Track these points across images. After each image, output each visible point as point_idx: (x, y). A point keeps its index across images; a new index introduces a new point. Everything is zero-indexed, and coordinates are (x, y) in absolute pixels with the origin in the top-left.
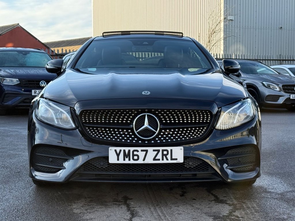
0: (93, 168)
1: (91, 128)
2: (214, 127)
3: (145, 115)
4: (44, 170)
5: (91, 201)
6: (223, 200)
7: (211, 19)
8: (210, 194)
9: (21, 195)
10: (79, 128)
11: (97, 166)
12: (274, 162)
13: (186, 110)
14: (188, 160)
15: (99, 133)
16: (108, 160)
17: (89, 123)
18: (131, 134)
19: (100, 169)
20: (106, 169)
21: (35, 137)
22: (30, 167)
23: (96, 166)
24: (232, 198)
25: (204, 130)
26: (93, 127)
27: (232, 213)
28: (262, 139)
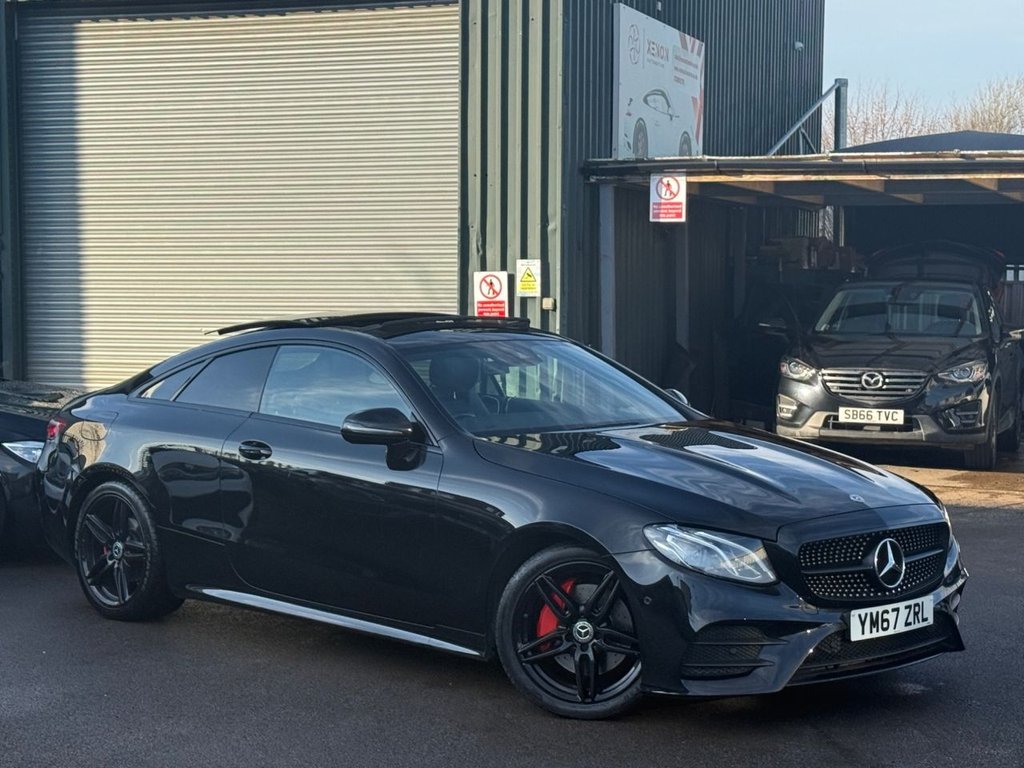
3: (886, 543)
10: (785, 579)
16: (850, 636)
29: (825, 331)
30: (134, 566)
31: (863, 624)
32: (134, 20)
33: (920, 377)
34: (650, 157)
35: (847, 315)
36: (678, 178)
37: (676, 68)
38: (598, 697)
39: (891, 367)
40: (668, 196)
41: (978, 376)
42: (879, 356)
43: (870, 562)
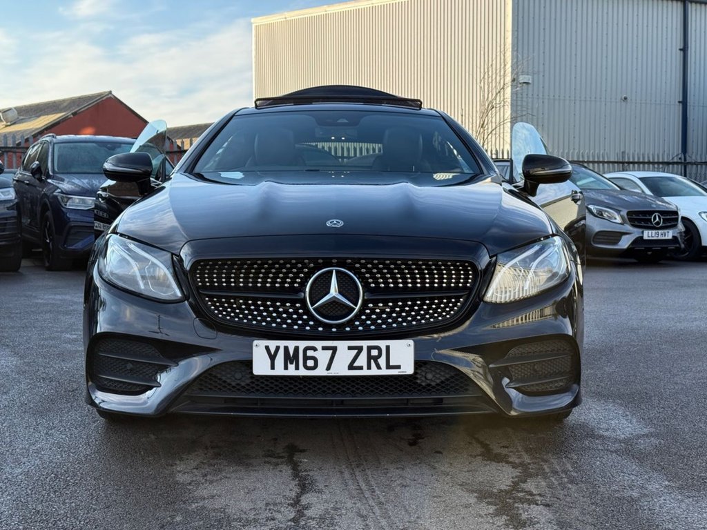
0: (221, 385)
1: (215, 299)
2: (481, 298)
3: (331, 272)
4: (117, 389)
5: (217, 455)
6: (500, 454)
7: (486, 80)
8: (474, 441)
9: (70, 441)
10: (190, 300)
11: (228, 381)
12: (611, 371)
13: (420, 260)
14: (423, 369)
15: (233, 310)
16: (251, 368)
17: (212, 287)
18: (301, 311)
19: (234, 387)
20: (247, 388)
21: (97, 317)
22: (88, 382)
23: (225, 382)
24: (520, 449)
25: (459, 304)
26: (219, 297)
27: (518, 484)
28: (585, 321)
31: (272, 357)
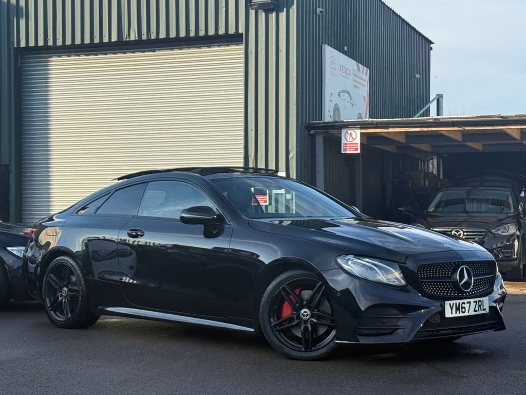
1: (426, 284)
3: (463, 268)
16: (445, 314)
17: (424, 278)
29: (433, 212)
30: (73, 299)
31: (452, 308)
32: (79, 56)
33: (482, 232)
34: (341, 120)
35: (444, 205)
36: (356, 131)
37: (355, 81)
38: (313, 348)
39: (467, 227)
40: (351, 140)
41: (513, 232)
42: (461, 222)
43: (455, 277)
